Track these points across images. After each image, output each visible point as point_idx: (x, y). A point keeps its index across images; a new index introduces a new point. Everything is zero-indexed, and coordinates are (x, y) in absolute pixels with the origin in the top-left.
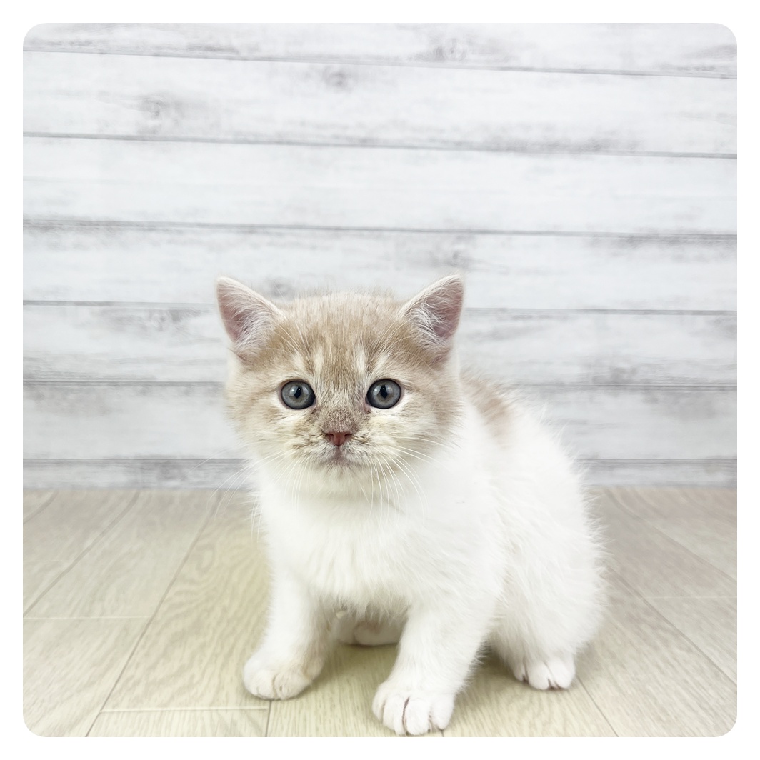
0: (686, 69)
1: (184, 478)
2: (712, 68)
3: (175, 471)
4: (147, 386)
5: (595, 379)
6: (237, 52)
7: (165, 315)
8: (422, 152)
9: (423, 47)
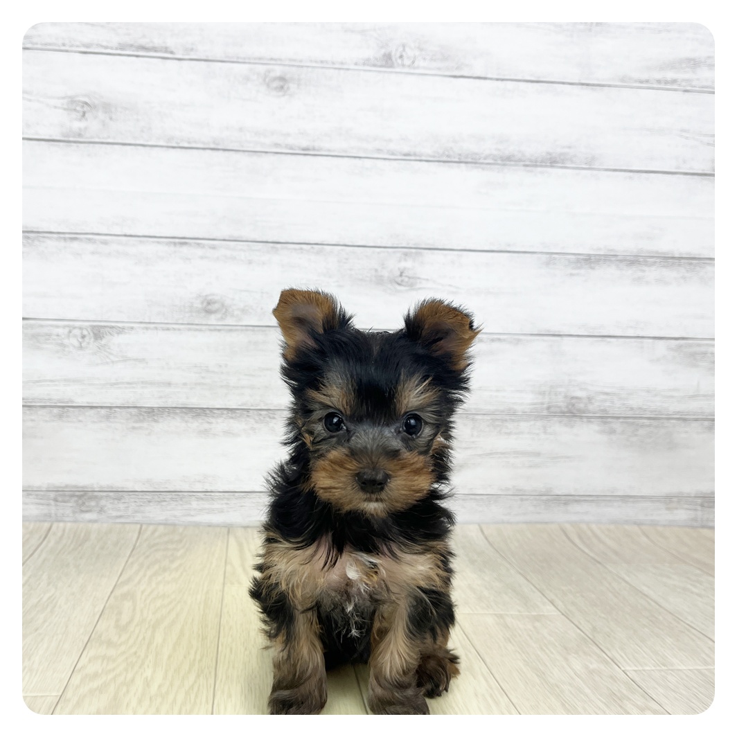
0: (647, 81)
1: (101, 510)
2: (674, 81)
3: (93, 503)
4: (64, 409)
5: (548, 408)
6: (172, 53)
7: (85, 332)
8: (368, 163)
9: (371, 52)
